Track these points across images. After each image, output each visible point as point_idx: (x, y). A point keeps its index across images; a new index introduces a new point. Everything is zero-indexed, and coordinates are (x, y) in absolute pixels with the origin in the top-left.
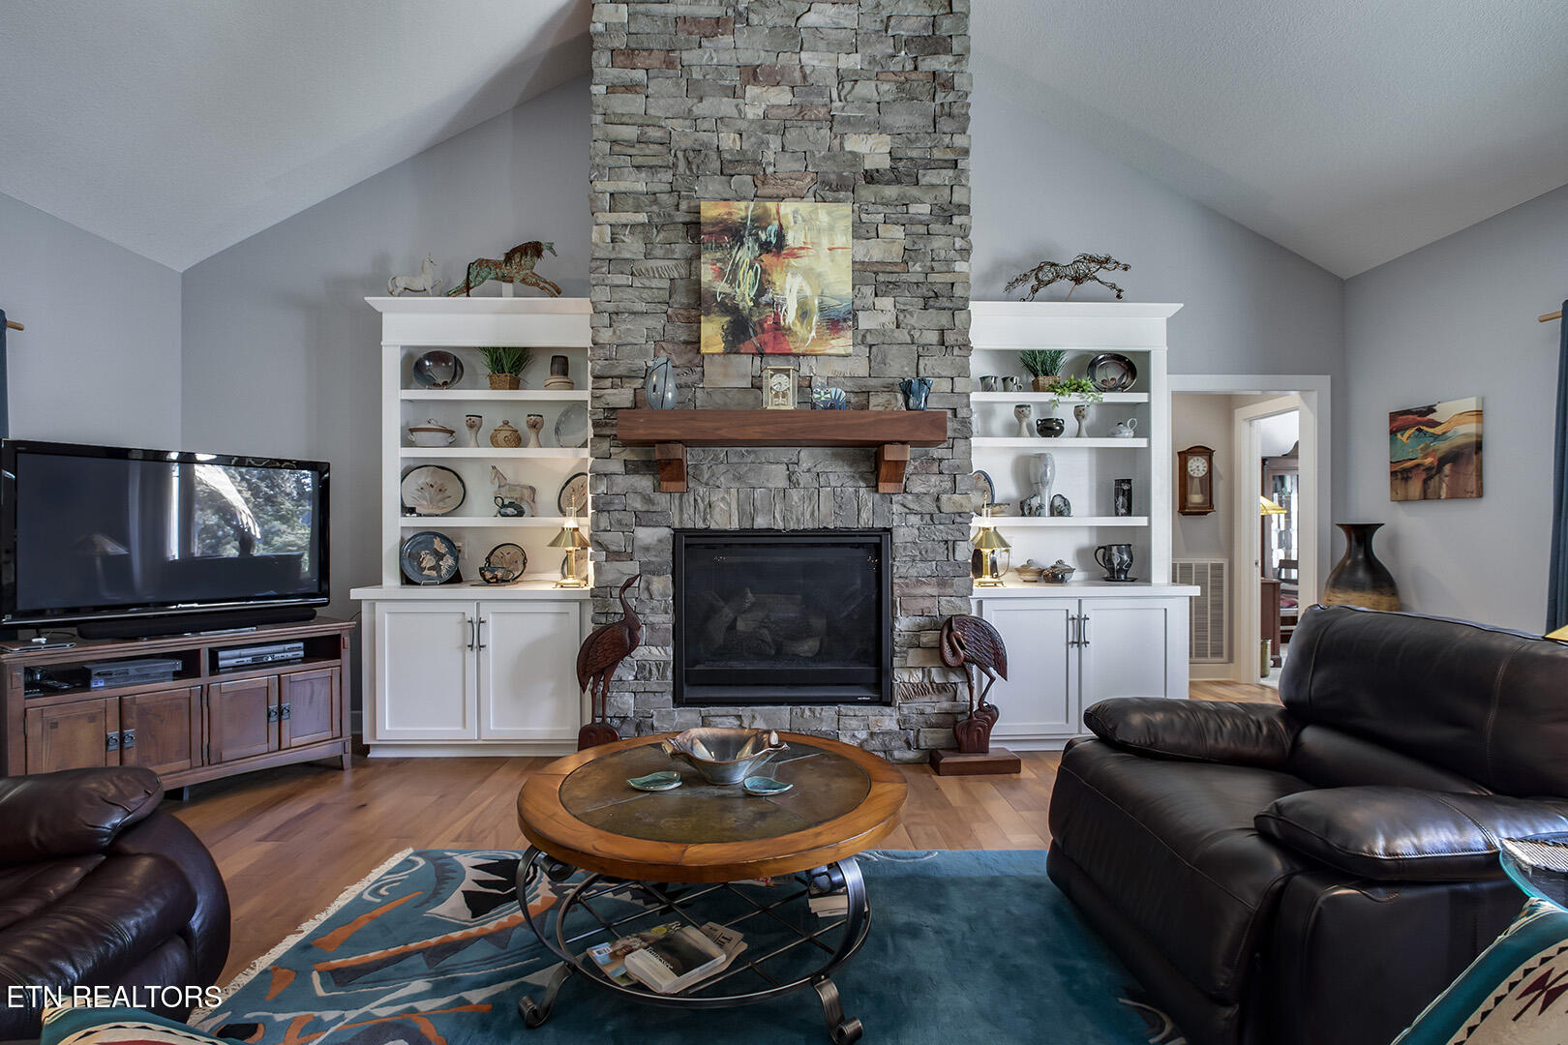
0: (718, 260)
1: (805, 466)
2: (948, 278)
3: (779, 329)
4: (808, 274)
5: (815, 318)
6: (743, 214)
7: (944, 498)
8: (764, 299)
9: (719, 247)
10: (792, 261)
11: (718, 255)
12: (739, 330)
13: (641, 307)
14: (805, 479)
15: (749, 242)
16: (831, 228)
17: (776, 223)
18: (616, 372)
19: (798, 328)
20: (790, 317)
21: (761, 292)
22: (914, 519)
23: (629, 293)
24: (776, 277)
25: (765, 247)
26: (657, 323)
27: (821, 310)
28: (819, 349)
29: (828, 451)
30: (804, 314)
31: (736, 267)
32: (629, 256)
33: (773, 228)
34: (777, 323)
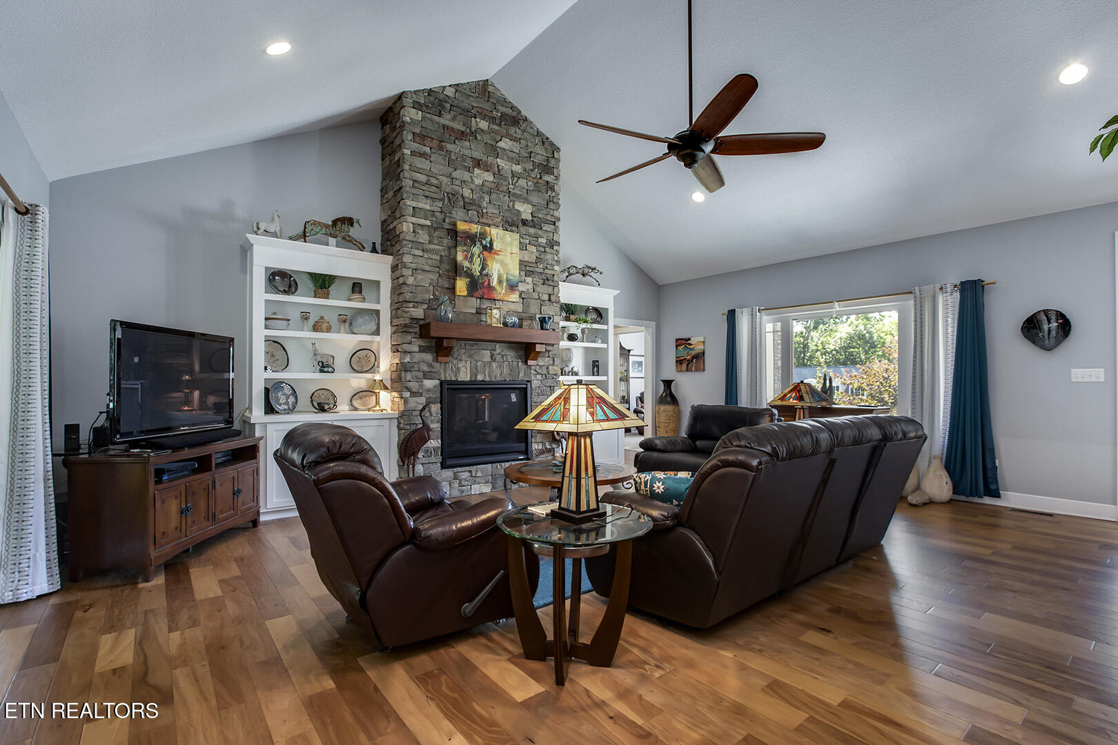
0: (465, 251)
1: (498, 351)
2: (552, 272)
3: (490, 288)
4: (502, 263)
5: (505, 284)
6: (476, 230)
7: (550, 367)
8: (484, 272)
9: (465, 244)
10: (496, 256)
11: (465, 248)
12: (474, 286)
13: (427, 268)
14: (498, 358)
15: (478, 244)
16: (511, 244)
17: (489, 237)
18: (416, 300)
19: (497, 287)
20: (495, 283)
21: (483, 269)
22: (539, 377)
23: (421, 260)
24: (488, 263)
25: (485, 248)
26: (434, 277)
27: (507, 281)
28: (506, 298)
29: (507, 345)
30: (500, 282)
31: (472, 255)
32: (422, 241)
33: (488, 239)
34: (489, 284)
